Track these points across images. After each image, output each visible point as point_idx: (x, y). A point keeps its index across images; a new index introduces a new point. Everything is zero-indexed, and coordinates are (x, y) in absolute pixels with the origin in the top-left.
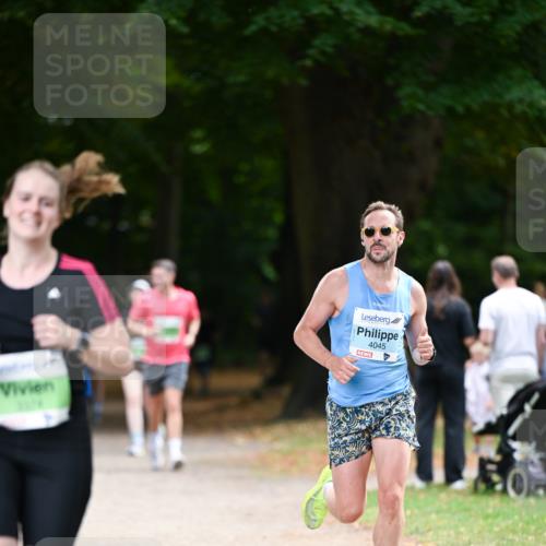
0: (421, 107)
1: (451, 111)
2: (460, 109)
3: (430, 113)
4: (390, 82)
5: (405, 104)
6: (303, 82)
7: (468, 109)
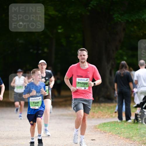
0: (120, 20)
1: (128, 21)
2: (130, 20)
3: (122, 22)
4: (111, 13)
5: (115, 19)
6: (88, 14)
7: (132, 20)
